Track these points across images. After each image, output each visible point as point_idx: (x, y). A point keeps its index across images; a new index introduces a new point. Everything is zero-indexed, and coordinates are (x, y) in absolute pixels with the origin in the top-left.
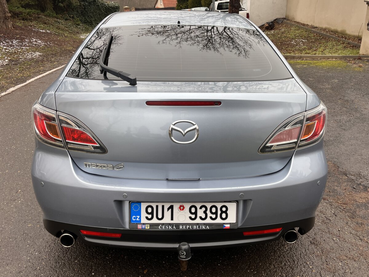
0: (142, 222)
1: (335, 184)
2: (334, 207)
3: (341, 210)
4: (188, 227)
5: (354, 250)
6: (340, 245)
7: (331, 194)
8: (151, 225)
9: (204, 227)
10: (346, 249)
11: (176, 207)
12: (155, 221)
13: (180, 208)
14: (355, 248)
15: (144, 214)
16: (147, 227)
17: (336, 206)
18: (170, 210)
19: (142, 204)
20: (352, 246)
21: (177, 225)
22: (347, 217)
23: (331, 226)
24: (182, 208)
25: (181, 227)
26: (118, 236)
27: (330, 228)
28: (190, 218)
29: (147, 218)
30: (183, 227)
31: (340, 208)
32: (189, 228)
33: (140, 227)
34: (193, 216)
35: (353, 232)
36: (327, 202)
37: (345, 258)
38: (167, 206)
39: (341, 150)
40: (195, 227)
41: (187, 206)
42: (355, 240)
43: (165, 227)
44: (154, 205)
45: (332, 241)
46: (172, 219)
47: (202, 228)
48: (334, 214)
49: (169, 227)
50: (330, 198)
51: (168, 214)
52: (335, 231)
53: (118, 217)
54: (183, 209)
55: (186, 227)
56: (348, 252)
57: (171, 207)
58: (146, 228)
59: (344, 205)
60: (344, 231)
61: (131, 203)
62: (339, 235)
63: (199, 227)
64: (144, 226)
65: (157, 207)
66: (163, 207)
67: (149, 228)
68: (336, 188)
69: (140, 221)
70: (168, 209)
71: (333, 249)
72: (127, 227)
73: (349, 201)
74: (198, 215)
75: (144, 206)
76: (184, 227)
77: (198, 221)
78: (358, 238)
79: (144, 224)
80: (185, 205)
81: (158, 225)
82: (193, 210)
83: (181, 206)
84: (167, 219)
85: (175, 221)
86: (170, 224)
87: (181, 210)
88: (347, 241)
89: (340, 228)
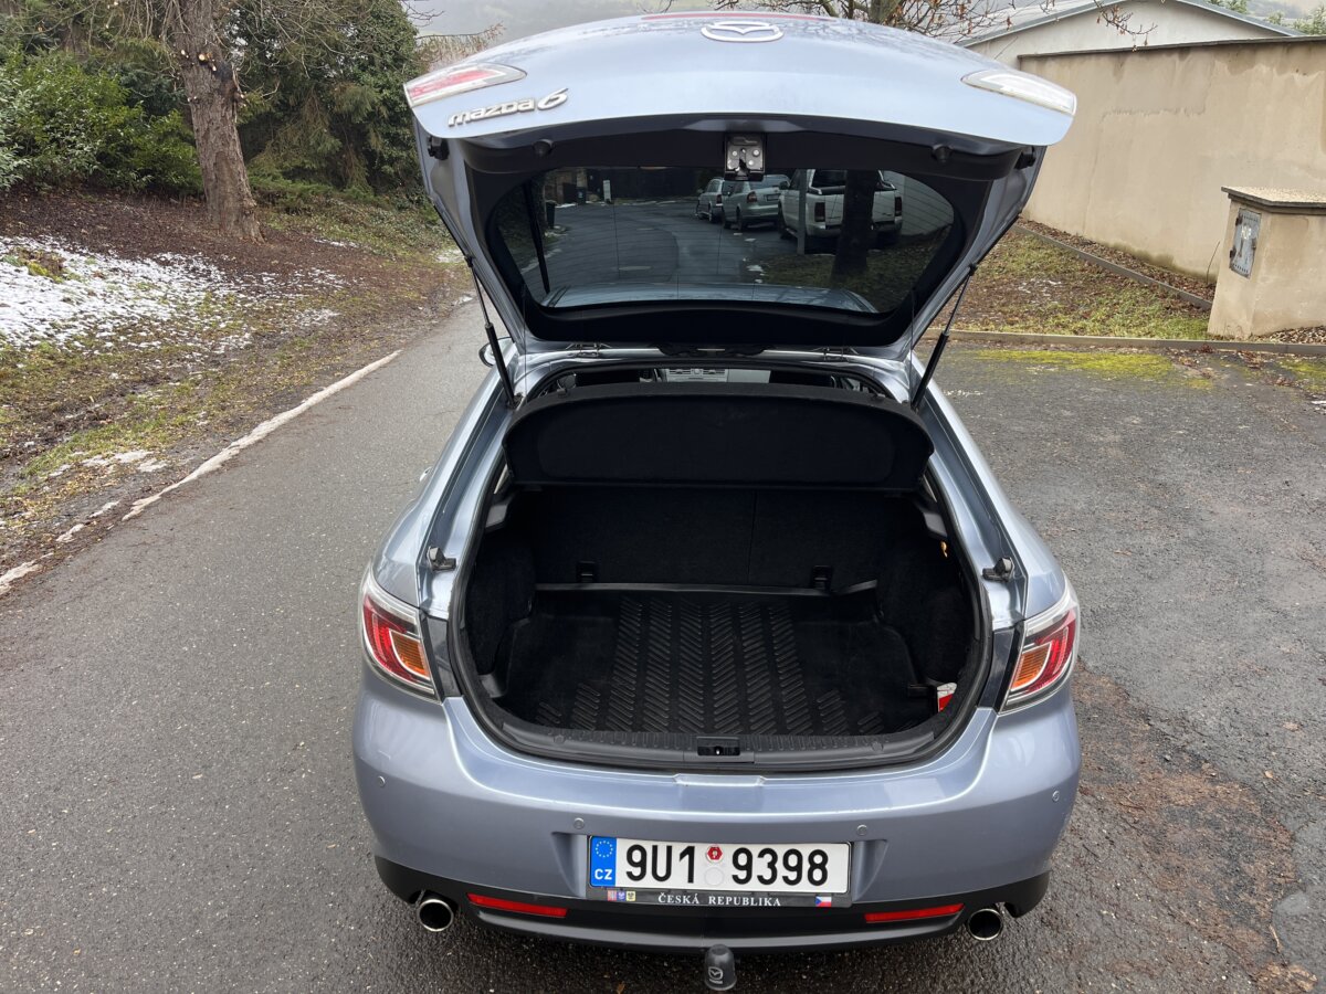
0: (618, 884)
1: (1116, 747)
2: (1108, 816)
3: (1127, 827)
4: (729, 899)
5: (1152, 946)
6: (1117, 930)
7: (1105, 775)
8: (641, 892)
9: (767, 903)
10: (1131, 942)
11: (701, 850)
12: (649, 882)
13: (710, 853)
14: (1155, 940)
15: (622, 865)
16: (631, 898)
17: (1114, 813)
18: (687, 857)
19: (618, 841)
20: (1149, 934)
21: (704, 894)
22: (1141, 848)
23: (1097, 874)
24: (715, 853)
25: (711, 901)
26: (560, 913)
27: (1094, 880)
28: (736, 878)
29: (630, 875)
30: (716, 901)
31: (1125, 821)
32: (732, 902)
33: (612, 896)
34: (742, 875)
35: (1155, 893)
36: (1092, 800)
37: (1127, 967)
38: (678, 848)
39: (1137, 643)
40: (745, 902)
41: (728, 850)
42: (1158, 916)
43: (674, 899)
44: (648, 846)
45: (1099, 919)
46: (691, 879)
47: (763, 903)
48: (1107, 838)
49: (682, 899)
50: (1098, 788)
51: (679, 867)
52: (1108, 891)
53: (562, 871)
54: (717, 857)
55: (724, 901)
56: (1136, 950)
57: (690, 852)
58: (628, 899)
59: (1136, 812)
60: (1130, 889)
61: (591, 839)
62: (1116, 901)
63: (756, 901)
64: (621, 895)
65: (655, 849)
66: (669, 849)
67: (634, 899)
68: (1117, 758)
69: (613, 881)
70: (682, 856)
71: (1099, 942)
72: (582, 893)
73: (1150, 800)
74: (755, 872)
75: (622, 846)
76: (719, 900)
77: (754, 885)
78: (1165, 911)
79: (622, 889)
80: (722, 847)
81: (656, 892)
82: (743, 859)
83: (712, 850)
84: (678, 880)
85: (697, 885)
86: (685, 892)
87: (712, 858)
88: (1137, 919)
89: (1122, 880)
